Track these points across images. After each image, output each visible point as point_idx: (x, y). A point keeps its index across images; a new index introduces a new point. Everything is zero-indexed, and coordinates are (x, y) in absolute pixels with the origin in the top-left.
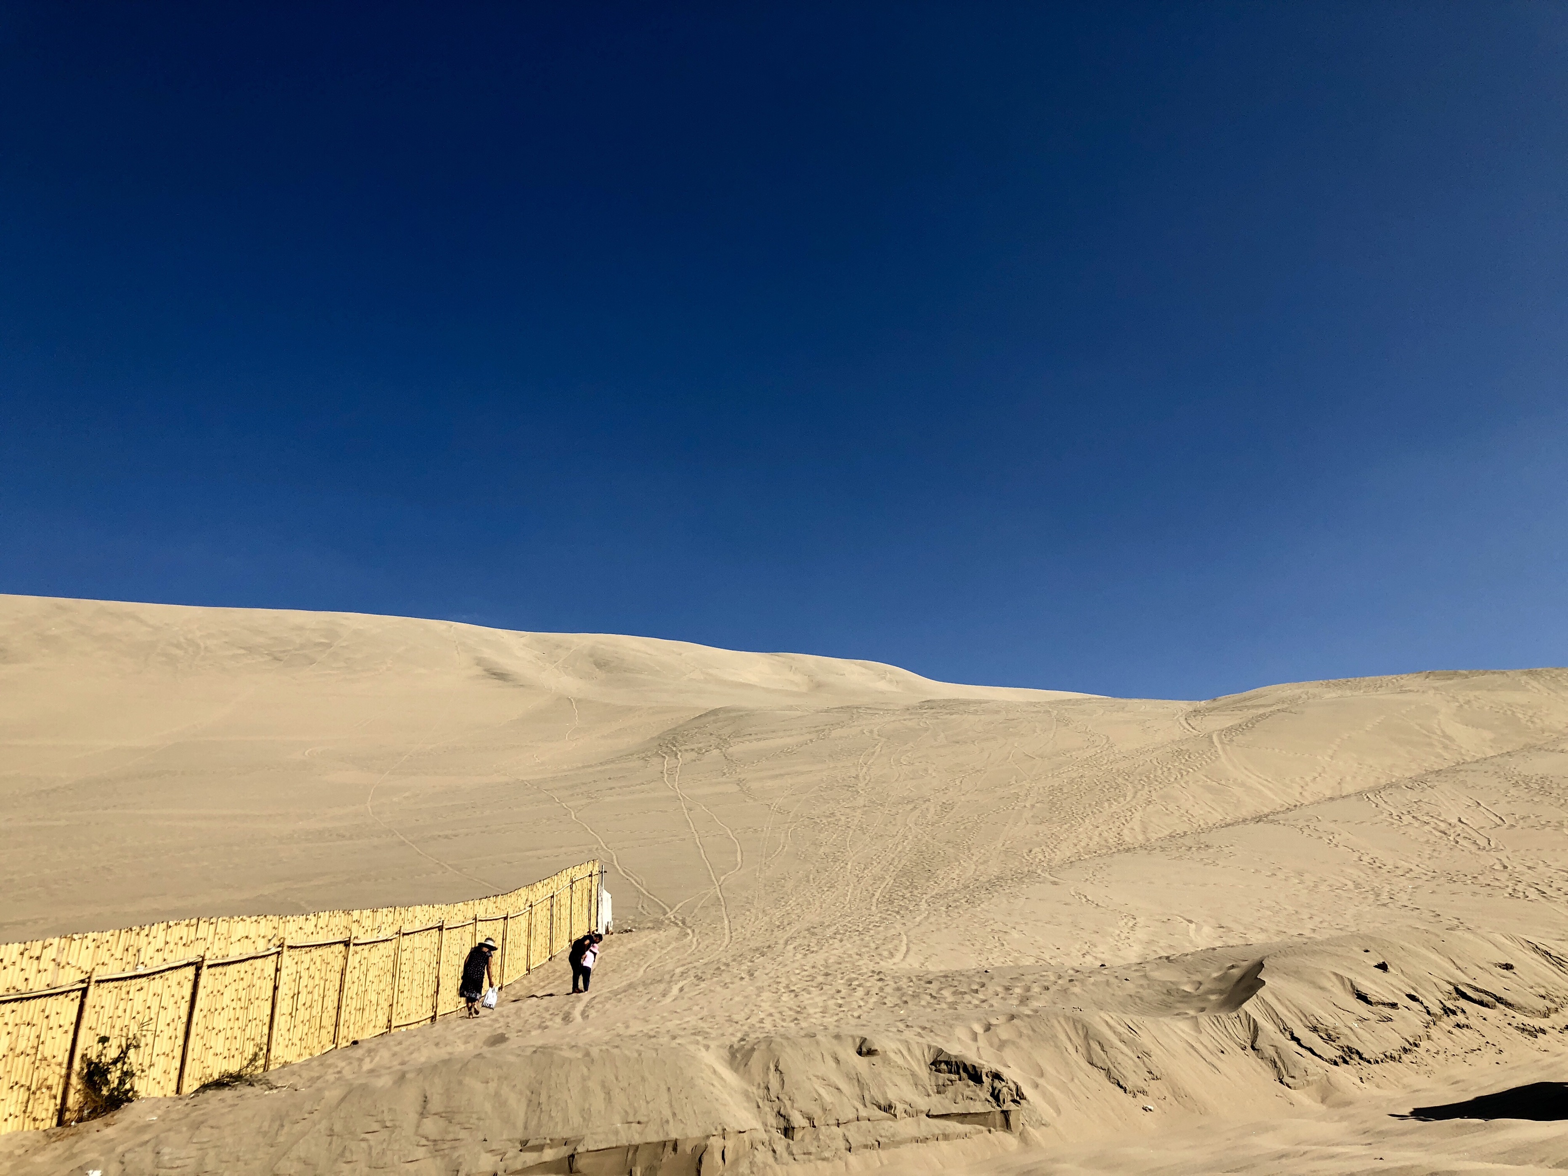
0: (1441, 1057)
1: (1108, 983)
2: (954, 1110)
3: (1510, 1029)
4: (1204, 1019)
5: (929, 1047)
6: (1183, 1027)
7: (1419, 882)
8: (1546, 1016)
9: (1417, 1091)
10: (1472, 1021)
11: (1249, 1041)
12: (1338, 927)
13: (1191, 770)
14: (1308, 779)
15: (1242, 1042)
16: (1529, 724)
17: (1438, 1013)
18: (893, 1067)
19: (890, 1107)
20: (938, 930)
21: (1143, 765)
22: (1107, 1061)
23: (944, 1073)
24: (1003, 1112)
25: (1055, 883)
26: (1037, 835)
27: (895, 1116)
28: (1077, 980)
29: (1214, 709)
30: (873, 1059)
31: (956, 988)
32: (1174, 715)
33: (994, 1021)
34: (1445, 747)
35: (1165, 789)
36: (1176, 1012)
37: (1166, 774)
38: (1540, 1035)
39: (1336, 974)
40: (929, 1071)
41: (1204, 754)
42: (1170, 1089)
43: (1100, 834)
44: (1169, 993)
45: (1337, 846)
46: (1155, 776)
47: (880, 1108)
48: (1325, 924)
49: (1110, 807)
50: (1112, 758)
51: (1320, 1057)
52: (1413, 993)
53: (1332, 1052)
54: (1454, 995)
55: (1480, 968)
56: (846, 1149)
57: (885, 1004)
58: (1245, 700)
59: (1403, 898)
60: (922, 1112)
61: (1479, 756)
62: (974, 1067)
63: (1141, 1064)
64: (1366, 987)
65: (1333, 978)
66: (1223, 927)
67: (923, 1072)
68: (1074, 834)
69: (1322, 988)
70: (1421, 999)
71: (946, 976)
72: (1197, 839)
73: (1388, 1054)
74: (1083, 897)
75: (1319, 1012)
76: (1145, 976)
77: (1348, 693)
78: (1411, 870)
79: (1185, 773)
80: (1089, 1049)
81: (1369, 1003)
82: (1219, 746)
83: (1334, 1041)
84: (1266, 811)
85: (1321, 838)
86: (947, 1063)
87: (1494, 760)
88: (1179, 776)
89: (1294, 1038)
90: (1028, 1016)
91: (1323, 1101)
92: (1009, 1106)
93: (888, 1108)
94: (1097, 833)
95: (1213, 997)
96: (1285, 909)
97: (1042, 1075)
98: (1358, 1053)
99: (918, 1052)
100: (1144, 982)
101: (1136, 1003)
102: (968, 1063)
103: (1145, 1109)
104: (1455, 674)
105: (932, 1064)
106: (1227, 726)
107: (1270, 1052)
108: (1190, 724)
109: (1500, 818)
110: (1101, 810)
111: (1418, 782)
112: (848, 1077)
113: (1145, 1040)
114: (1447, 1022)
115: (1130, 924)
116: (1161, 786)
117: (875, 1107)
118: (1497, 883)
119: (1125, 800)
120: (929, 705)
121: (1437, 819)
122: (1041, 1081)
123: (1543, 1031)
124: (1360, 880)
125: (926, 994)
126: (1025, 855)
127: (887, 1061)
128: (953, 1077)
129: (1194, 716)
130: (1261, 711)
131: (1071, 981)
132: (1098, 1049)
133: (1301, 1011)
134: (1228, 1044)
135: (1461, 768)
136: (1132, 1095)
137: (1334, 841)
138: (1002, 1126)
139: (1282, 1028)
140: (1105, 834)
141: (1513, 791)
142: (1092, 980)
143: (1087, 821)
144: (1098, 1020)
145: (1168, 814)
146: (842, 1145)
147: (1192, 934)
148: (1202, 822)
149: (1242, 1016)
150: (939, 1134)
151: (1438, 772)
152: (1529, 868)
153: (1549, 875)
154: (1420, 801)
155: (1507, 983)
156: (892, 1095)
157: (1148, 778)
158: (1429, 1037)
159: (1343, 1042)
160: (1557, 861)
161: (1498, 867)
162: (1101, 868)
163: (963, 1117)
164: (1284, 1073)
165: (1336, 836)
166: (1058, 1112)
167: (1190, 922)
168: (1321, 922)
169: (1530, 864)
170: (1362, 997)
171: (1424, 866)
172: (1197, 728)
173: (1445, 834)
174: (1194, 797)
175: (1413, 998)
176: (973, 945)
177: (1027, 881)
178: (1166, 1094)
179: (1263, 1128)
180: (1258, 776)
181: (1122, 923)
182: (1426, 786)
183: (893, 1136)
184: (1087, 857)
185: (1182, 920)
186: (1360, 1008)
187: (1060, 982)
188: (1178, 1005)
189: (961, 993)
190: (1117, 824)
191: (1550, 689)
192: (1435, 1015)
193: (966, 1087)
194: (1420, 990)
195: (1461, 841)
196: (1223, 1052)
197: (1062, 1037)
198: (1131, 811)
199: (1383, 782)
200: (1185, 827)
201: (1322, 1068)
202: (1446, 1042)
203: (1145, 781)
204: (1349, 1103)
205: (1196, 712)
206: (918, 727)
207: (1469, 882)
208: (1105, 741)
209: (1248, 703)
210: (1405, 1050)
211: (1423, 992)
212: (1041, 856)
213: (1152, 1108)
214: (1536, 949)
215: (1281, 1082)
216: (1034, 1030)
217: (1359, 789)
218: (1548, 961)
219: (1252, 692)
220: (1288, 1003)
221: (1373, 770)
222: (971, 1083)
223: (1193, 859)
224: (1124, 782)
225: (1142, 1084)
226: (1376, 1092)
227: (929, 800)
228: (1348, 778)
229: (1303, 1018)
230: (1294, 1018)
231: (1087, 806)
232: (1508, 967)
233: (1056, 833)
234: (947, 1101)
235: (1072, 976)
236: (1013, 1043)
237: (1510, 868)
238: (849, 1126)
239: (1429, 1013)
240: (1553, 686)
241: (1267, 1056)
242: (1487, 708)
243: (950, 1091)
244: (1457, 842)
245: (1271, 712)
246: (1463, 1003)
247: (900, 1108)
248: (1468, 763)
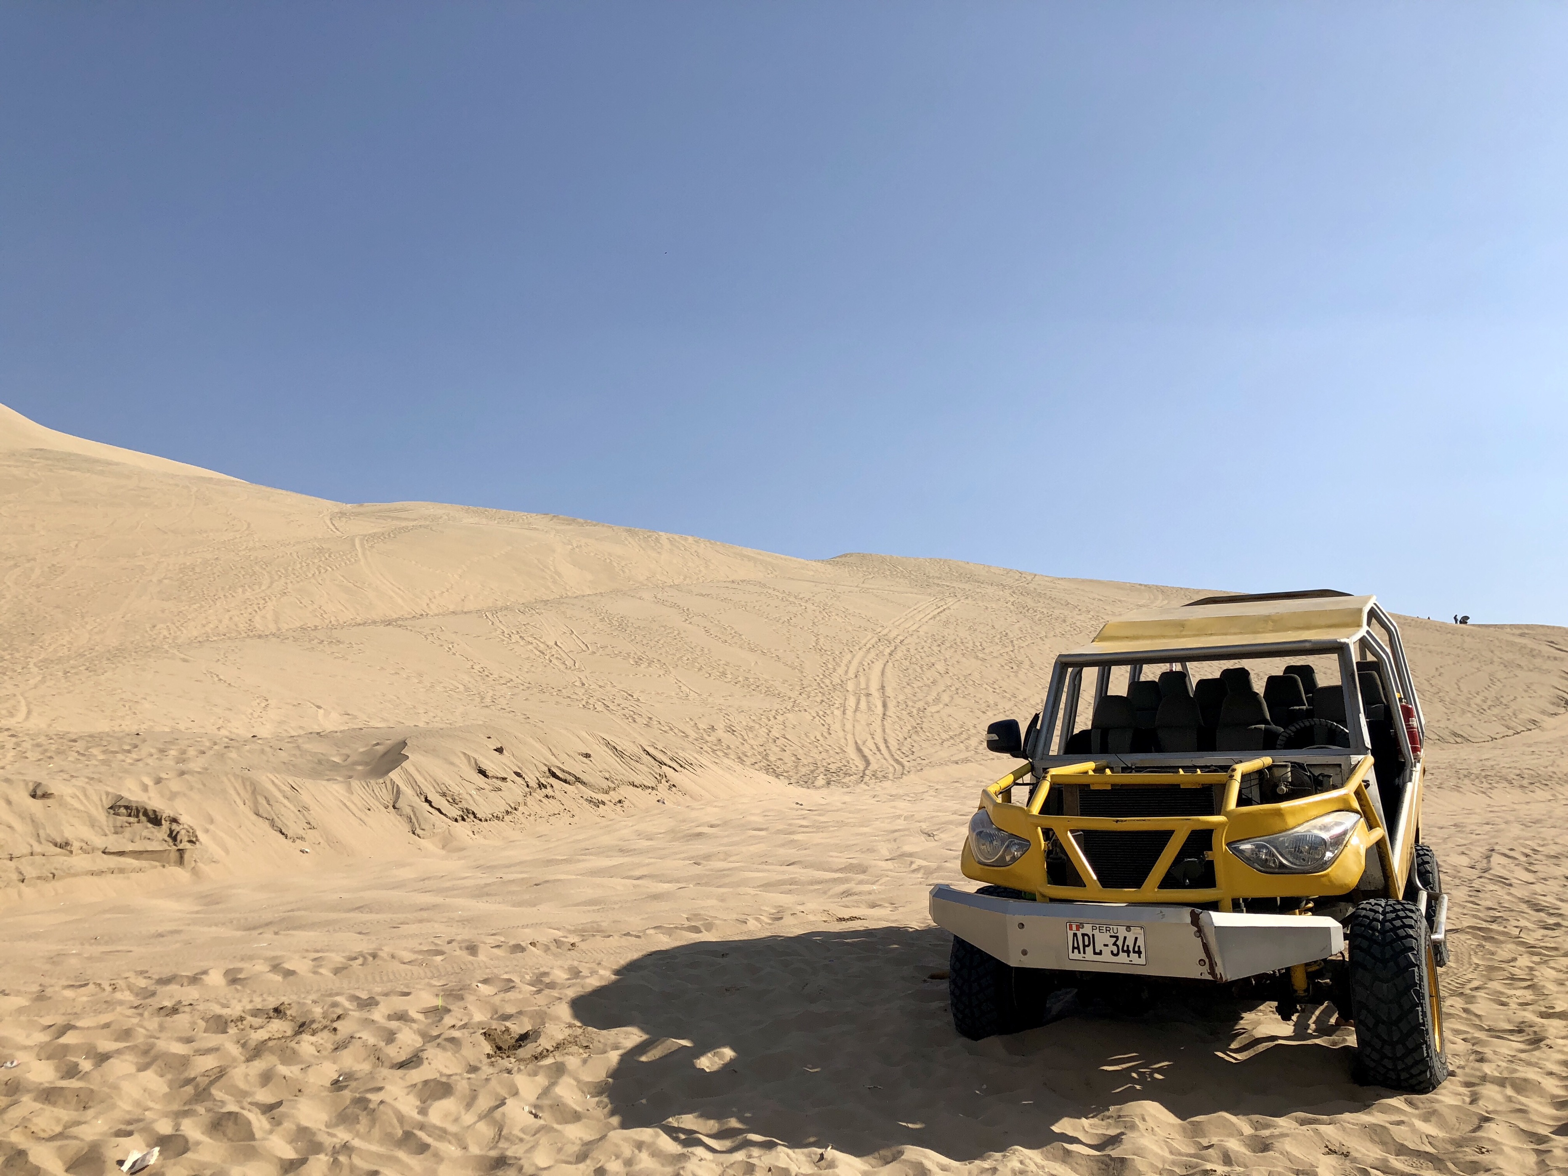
0: (532, 818)
1: (263, 751)
2: (130, 847)
3: (582, 801)
4: (355, 784)
5: (107, 794)
6: (337, 789)
7: (516, 690)
8: (607, 793)
9: (514, 841)
10: (557, 794)
11: (392, 802)
12: (447, 722)
13: (329, 568)
14: (437, 593)
15: (386, 802)
16: (621, 572)
17: (535, 787)
18: (70, 810)
19: (67, 844)
20: (60, 694)
21: (283, 557)
22: (272, 812)
23: (124, 815)
24: (179, 850)
25: (185, 660)
26: (163, 611)
27: (71, 852)
28: (233, 747)
29: (359, 514)
30: (49, 802)
31: (106, 748)
32: (320, 513)
33: (163, 775)
34: (554, 582)
35: (301, 583)
36: (327, 778)
37: (304, 569)
38: (601, 806)
39: (465, 754)
40: (107, 814)
41: (344, 555)
42: (324, 836)
43: (231, 618)
44: (320, 762)
45: (454, 654)
46: (293, 569)
47: (56, 845)
48: (437, 719)
49: (244, 592)
50: (251, 544)
51: (445, 815)
52: (519, 771)
53: (455, 812)
54: (548, 774)
55: (568, 755)
56: (19, 880)
57: (27, 758)
58: (390, 511)
59: (503, 702)
60: (98, 849)
61: (578, 593)
62: (155, 811)
63: (301, 816)
64: (486, 765)
65: (462, 755)
66: (348, 714)
67: (101, 816)
68: (203, 615)
69: (452, 764)
70: (524, 776)
71: (91, 736)
72: (329, 634)
73: (494, 814)
74: (215, 676)
75: (449, 782)
76: (298, 747)
77: (484, 521)
78: (512, 680)
79: (323, 571)
80: (256, 803)
81: (486, 776)
82: (359, 550)
83: (457, 804)
84: (395, 616)
85: (442, 646)
86: (126, 807)
87: (590, 598)
88: (317, 573)
89: (427, 800)
90: (199, 773)
91: (443, 847)
92: (185, 845)
93: (64, 845)
94: (227, 616)
95: (360, 768)
96: (405, 704)
97: (212, 821)
98: (473, 813)
99: (95, 798)
100: (297, 753)
101: (289, 767)
102: (149, 808)
103: (302, 851)
104: (574, 520)
105: (111, 808)
106: (370, 532)
107: (408, 810)
108: (334, 525)
109: (586, 645)
110: (234, 594)
111: (528, 608)
112: (21, 817)
113: (305, 797)
114: (539, 794)
115: (263, 705)
116: (298, 579)
117: (51, 844)
118: (575, 696)
119: (260, 588)
120: (42, 453)
121: (540, 641)
122: (212, 827)
123: (604, 803)
124: (470, 685)
125: (72, 751)
126: (148, 629)
127: (62, 803)
128: (132, 819)
129: (340, 517)
130: (404, 524)
131: (226, 747)
132: (264, 802)
133: (435, 781)
134: (373, 803)
135: (565, 601)
136: (292, 840)
137: (453, 650)
138: (175, 862)
139: (419, 792)
140: (236, 619)
141: (599, 625)
142: (247, 747)
143: (218, 604)
144: (265, 779)
145: (301, 608)
146: (15, 876)
147: (320, 717)
148: (333, 619)
149: (388, 783)
150: (115, 869)
151: (546, 602)
152: (600, 687)
153: (614, 693)
154: (528, 624)
155: (586, 768)
156: (69, 833)
157: (286, 570)
158: (525, 804)
159: (464, 805)
160: (621, 683)
161: (578, 684)
162: (233, 650)
163: (138, 854)
164: (417, 826)
165: (455, 645)
166: (227, 851)
167: (319, 707)
168: (434, 717)
169: (602, 684)
170: (483, 772)
171: (522, 678)
172: (341, 529)
173: (543, 653)
174: (328, 594)
175: (518, 774)
176: (103, 711)
177: (154, 655)
178: (321, 840)
179: (401, 865)
180: (392, 584)
181: (255, 703)
182: (534, 612)
183: (69, 869)
184: (215, 638)
185: (312, 706)
186: (480, 780)
187: (216, 747)
188: (328, 772)
189: (112, 752)
190: (250, 610)
191: (641, 547)
192: (532, 788)
193: (145, 829)
194: (524, 769)
195: (554, 661)
196: (369, 810)
197: (232, 792)
198: (264, 599)
199: (500, 604)
200: (317, 622)
201: (446, 823)
202: (536, 808)
203: (282, 573)
204: (463, 849)
205: (342, 514)
206: (26, 477)
207: (555, 693)
208: (245, 527)
209: (392, 514)
210: (508, 813)
211: (526, 771)
212: (166, 633)
213: (308, 851)
214: (608, 744)
215: (414, 833)
216: (204, 785)
217: (479, 608)
218: (614, 754)
219: (398, 505)
220: (426, 775)
221: (493, 593)
222: (150, 825)
223: (325, 652)
224: (260, 571)
225: (301, 832)
226: (482, 841)
227: (35, 559)
228: (472, 597)
229: (436, 786)
230: (429, 786)
231: (220, 588)
232: (587, 756)
233: (184, 612)
234: (125, 840)
235: (227, 743)
236: (185, 795)
237: (587, 685)
238: (23, 860)
239: (528, 786)
240: (643, 545)
241: (405, 813)
242: (592, 554)
243: (128, 833)
244: (551, 661)
245: (413, 526)
246: (552, 780)
247: (76, 845)
248: (571, 598)
